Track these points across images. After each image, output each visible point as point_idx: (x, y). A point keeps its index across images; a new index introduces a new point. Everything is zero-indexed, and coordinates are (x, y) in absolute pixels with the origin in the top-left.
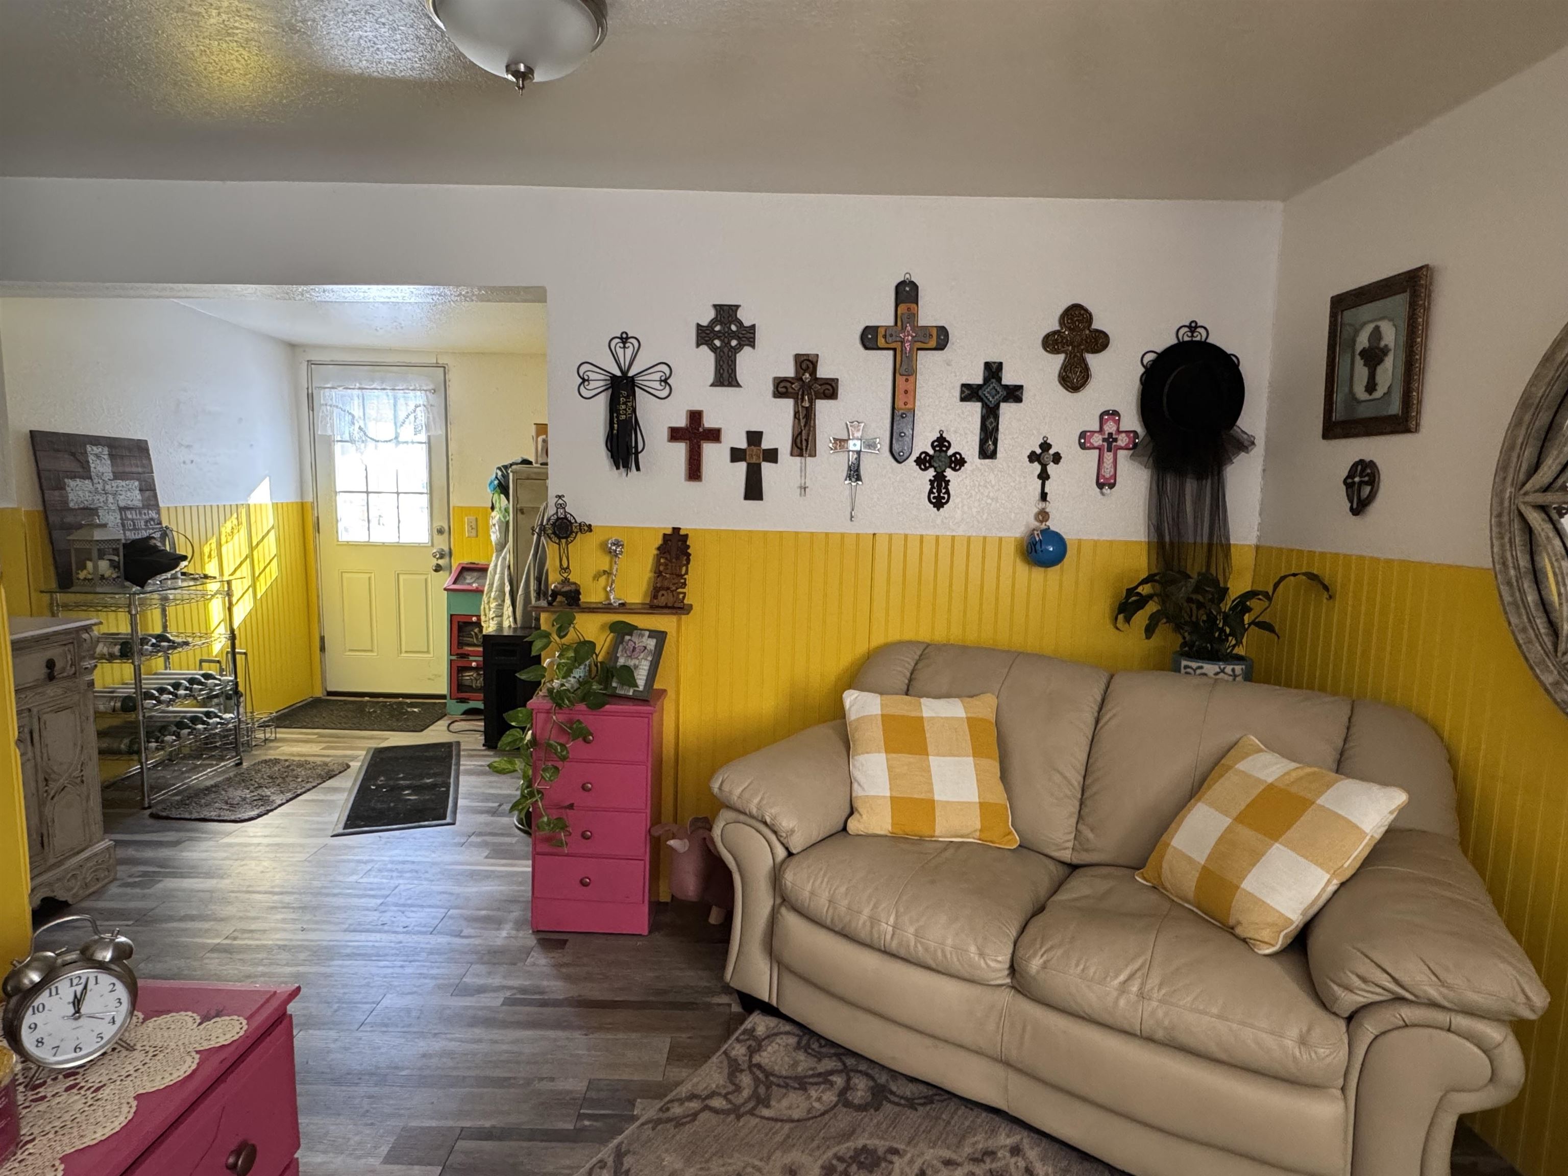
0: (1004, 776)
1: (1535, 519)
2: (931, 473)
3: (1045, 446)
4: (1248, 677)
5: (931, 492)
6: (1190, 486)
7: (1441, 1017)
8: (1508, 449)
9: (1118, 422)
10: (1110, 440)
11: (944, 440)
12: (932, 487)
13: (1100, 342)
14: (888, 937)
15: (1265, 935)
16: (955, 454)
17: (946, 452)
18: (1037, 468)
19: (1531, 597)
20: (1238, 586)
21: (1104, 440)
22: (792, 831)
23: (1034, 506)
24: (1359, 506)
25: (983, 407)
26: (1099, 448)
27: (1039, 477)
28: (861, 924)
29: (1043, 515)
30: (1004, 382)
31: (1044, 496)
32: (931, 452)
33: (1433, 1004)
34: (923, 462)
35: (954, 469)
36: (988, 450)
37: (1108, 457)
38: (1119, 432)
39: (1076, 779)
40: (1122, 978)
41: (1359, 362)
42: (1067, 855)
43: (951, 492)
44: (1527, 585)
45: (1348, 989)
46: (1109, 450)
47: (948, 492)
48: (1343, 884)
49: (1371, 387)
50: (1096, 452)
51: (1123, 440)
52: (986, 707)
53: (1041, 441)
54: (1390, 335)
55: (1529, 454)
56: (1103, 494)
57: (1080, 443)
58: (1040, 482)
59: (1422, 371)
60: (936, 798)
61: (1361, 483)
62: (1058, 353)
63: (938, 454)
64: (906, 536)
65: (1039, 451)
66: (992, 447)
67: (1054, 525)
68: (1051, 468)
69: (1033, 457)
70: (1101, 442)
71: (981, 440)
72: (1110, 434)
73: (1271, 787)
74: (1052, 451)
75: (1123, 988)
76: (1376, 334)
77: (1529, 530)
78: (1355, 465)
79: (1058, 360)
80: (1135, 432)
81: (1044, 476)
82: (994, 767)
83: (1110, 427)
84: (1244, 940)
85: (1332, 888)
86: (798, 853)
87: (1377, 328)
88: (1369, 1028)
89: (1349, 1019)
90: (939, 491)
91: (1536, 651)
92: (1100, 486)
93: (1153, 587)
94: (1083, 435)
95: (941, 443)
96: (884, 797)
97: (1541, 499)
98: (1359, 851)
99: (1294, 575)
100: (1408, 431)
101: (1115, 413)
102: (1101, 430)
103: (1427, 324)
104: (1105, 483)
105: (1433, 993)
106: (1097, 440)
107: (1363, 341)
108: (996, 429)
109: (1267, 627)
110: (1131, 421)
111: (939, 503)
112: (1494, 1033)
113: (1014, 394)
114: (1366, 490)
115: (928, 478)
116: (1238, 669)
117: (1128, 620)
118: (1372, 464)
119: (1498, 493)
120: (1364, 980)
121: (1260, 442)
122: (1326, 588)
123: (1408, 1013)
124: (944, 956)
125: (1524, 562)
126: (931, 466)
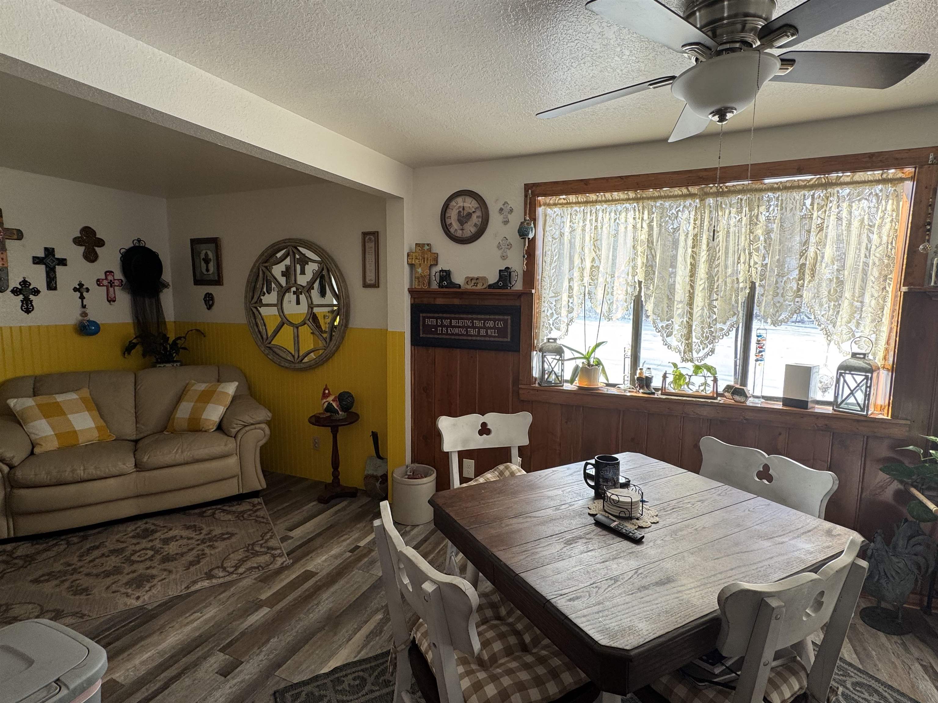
0: (102, 416)
1: (254, 310)
2: (21, 297)
3: (81, 285)
4: (181, 365)
5: (22, 306)
6: (147, 301)
7: (253, 427)
8: (246, 292)
9: (113, 276)
10: (111, 283)
11: (27, 281)
12: (23, 304)
13: (101, 243)
14: (82, 474)
15: (211, 427)
16: (34, 288)
17: (28, 287)
18: (78, 294)
19: (257, 330)
20: (172, 337)
21: (108, 283)
22: (13, 457)
23: (78, 310)
24: (210, 307)
25: (46, 267)
26: (107, 286)
27: (80, 298)
28: (67, 475)
29: (84, 314)
30: (56, 257)
31: (84, 306)
32: (20, 287)
33: (252, 424)
34: (15, 292)
35: (34, 295)
36: (52, 285)
37: (111, 289)
38: (115, 280)
39: (133, 411)
40: (175, 450)
41: (203, 263)
42: (134, 437)
43: (34, 306)
44: (255, 327)
45: (234, 428)
46: (111, 287)
47: (32, 306)
48: (227, 409)
49: (208, 270)
50: (105, 287)
51: (117, 283)
52: (85, 392)
53: (78, 283)
54: (211, 255)
55: (251, 294)
56: (111, 304)
57: (97, 284)
58: (80, 300)
59: (222, 268)
60: (77, 429)
61: (209, 300)
62: (81, 245)
63: (24, 288)
64: (11, 328)
65: (78, 287)
66: (54, 285)
67: (91, 317)
68: (85, 294)
69: (75, 290)
70: (107, 284)
71: (47, 282)
72: (111, 281)
73: (203, 391)
74: (84, 287)
75: (176, 452)
76: (206, 254)
77: (254, 313)
78: (206, 294)
79: (82, 249)
80: (121, 280)
81: (82, 298)
82: (96, 413)
83: (110, 278)
84: (206, 431)
85: (225, 410)
86: (18, 465)
87: (206, 252)
88: (239, 436)
89: (235, 437)
90: (27, 305)
91: (259, 343)
92: (109, 301)
93: (138, 340)
94: (98, 280)
95: (25, 283)
96: (51, 435)
97: (254, 305)
98: (230, 399)
99: (192, 330)
100: (220, 285)
101: (112, 272)
102: (106, 279)
103: (221, 254)
104: (111, 300)
105: (252, 422)
106: (105, 283)
107: (203, 256)
108: (55, 277)
109: (185, 349)
110: (119, 275)
111: (28, 311)
112: (263, 426)
113: (63, 262)
114: (211, 302)
115: (20, 299)
116: (178, 364)
117: (129, 353)
118: (211, 294)
119: (246, 303)
120: (237, 424)
121: (170, 284)
122: (202, 333)
123: (247, 428)
124: (109, 470)
125: (254, 322)
126: (21, 293)
